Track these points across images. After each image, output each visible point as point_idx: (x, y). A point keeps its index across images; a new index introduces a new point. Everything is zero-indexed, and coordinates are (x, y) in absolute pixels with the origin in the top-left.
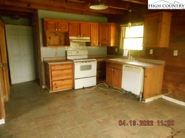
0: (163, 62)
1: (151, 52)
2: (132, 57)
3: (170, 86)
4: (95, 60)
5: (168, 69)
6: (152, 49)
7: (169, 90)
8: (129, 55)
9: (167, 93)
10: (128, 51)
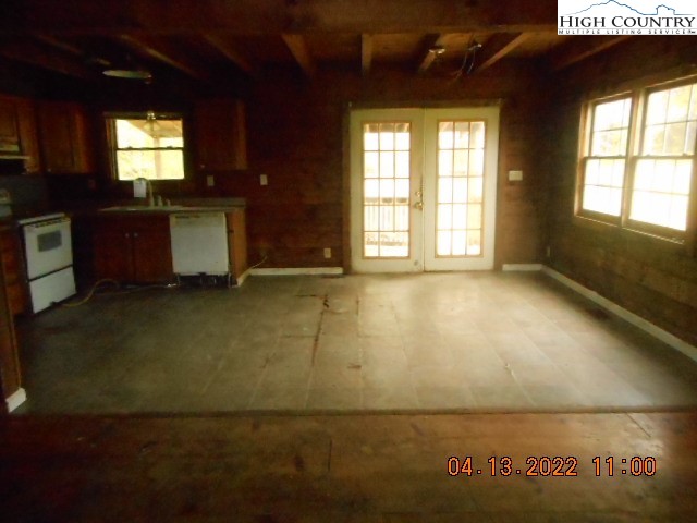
0: (241, 201)
1: (211, 181)
2: (160, 198)
3: (264, 246)
4: (62, 215)
5: (252, 213)
6: (211, 174)
7: (263, 253)
8: (151, 195)
9: (259, 260)
10: (147, 185)
